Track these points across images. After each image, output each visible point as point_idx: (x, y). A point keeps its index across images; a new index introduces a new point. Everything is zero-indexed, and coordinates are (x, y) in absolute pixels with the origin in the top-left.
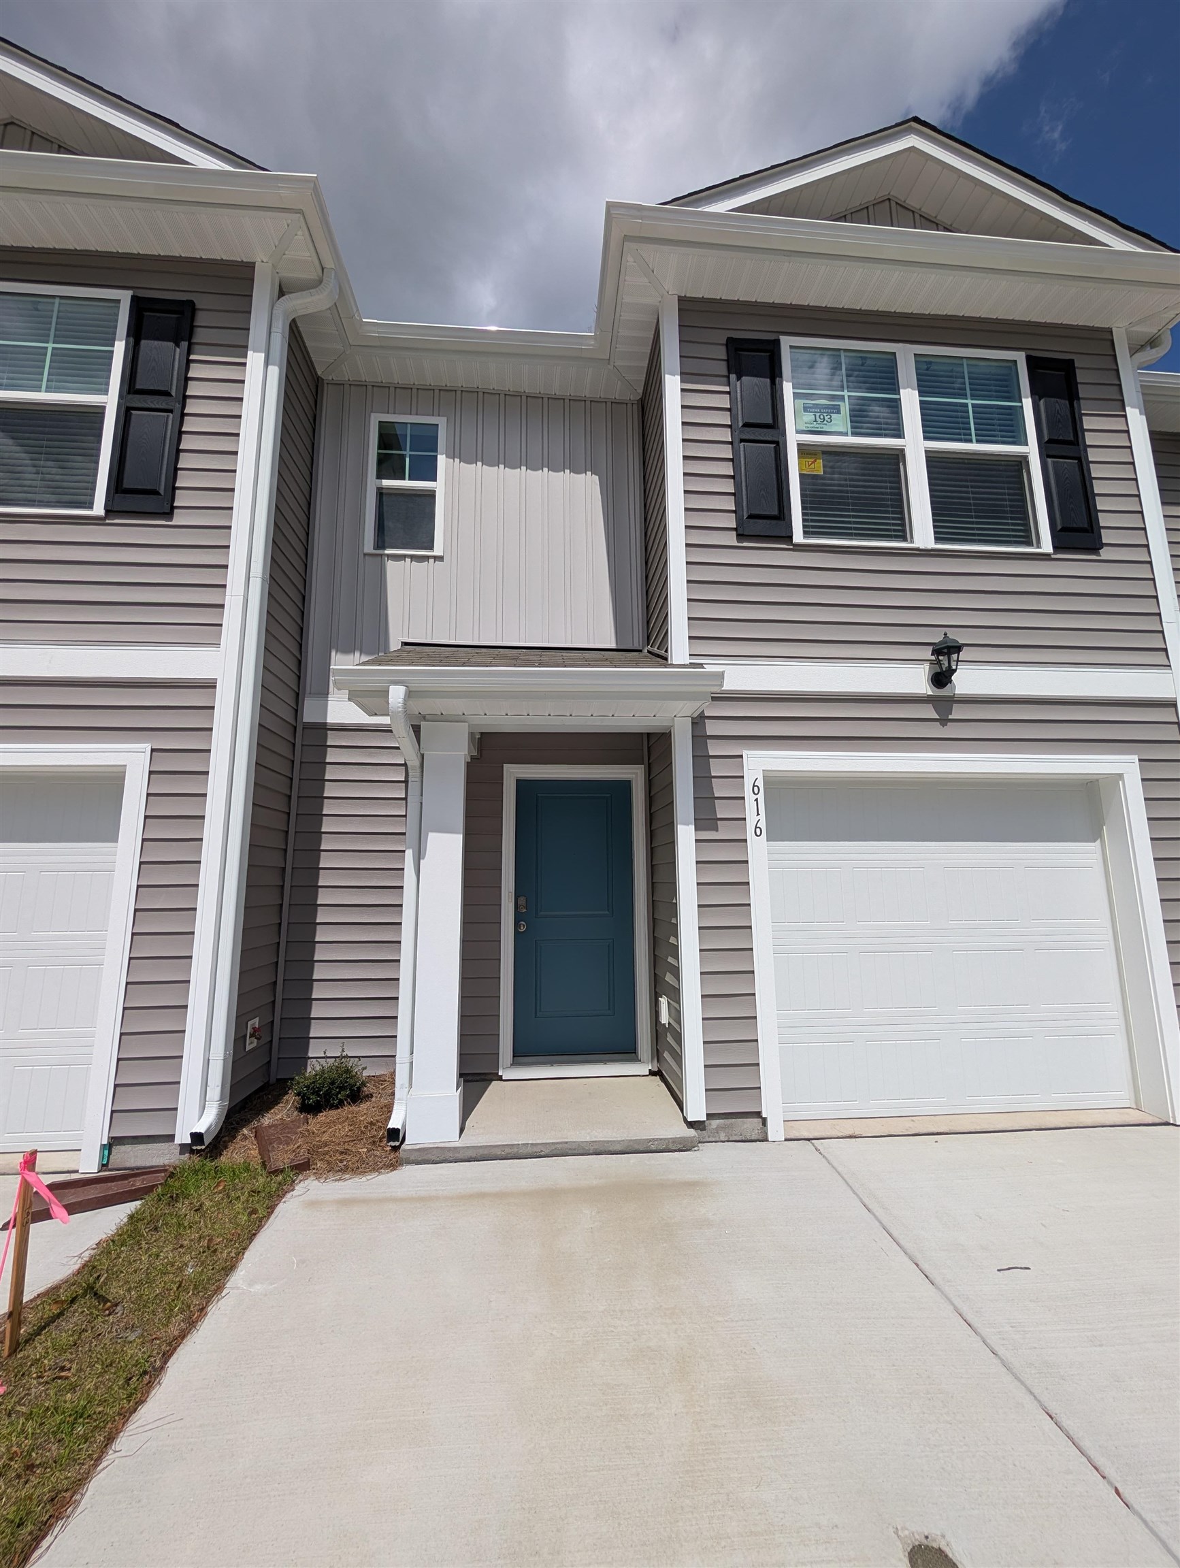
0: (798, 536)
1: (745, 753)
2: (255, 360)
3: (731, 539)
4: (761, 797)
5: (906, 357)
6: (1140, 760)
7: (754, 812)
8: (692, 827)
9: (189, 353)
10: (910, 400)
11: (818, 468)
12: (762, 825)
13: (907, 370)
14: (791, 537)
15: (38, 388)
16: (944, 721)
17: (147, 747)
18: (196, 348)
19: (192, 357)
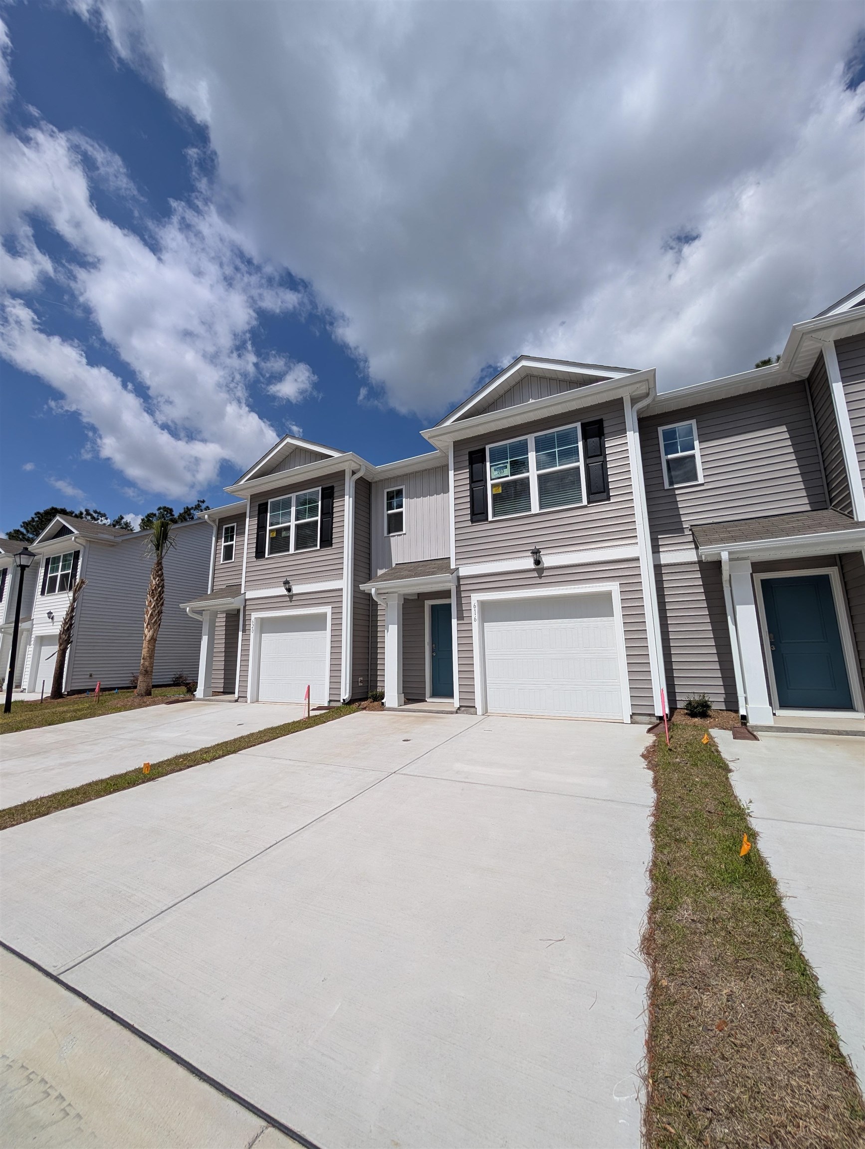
0: (490, 518)
1: (472, 595)
2: (347, 497)
3: (470, 524)
4: (476, 609)
5: (531, 439)
6: (620, 584)
7: (475, 614)
8: (456, 620)
9: (333, 500)
10: (532, 456)
11: (500, 491)
12: (476, 618)
13: (531, 445)
14: (488, 519)
15: (305, 519)
16: (540, 577)
17: (331, 607)
18: (335, 498)
19: (334, 501)
